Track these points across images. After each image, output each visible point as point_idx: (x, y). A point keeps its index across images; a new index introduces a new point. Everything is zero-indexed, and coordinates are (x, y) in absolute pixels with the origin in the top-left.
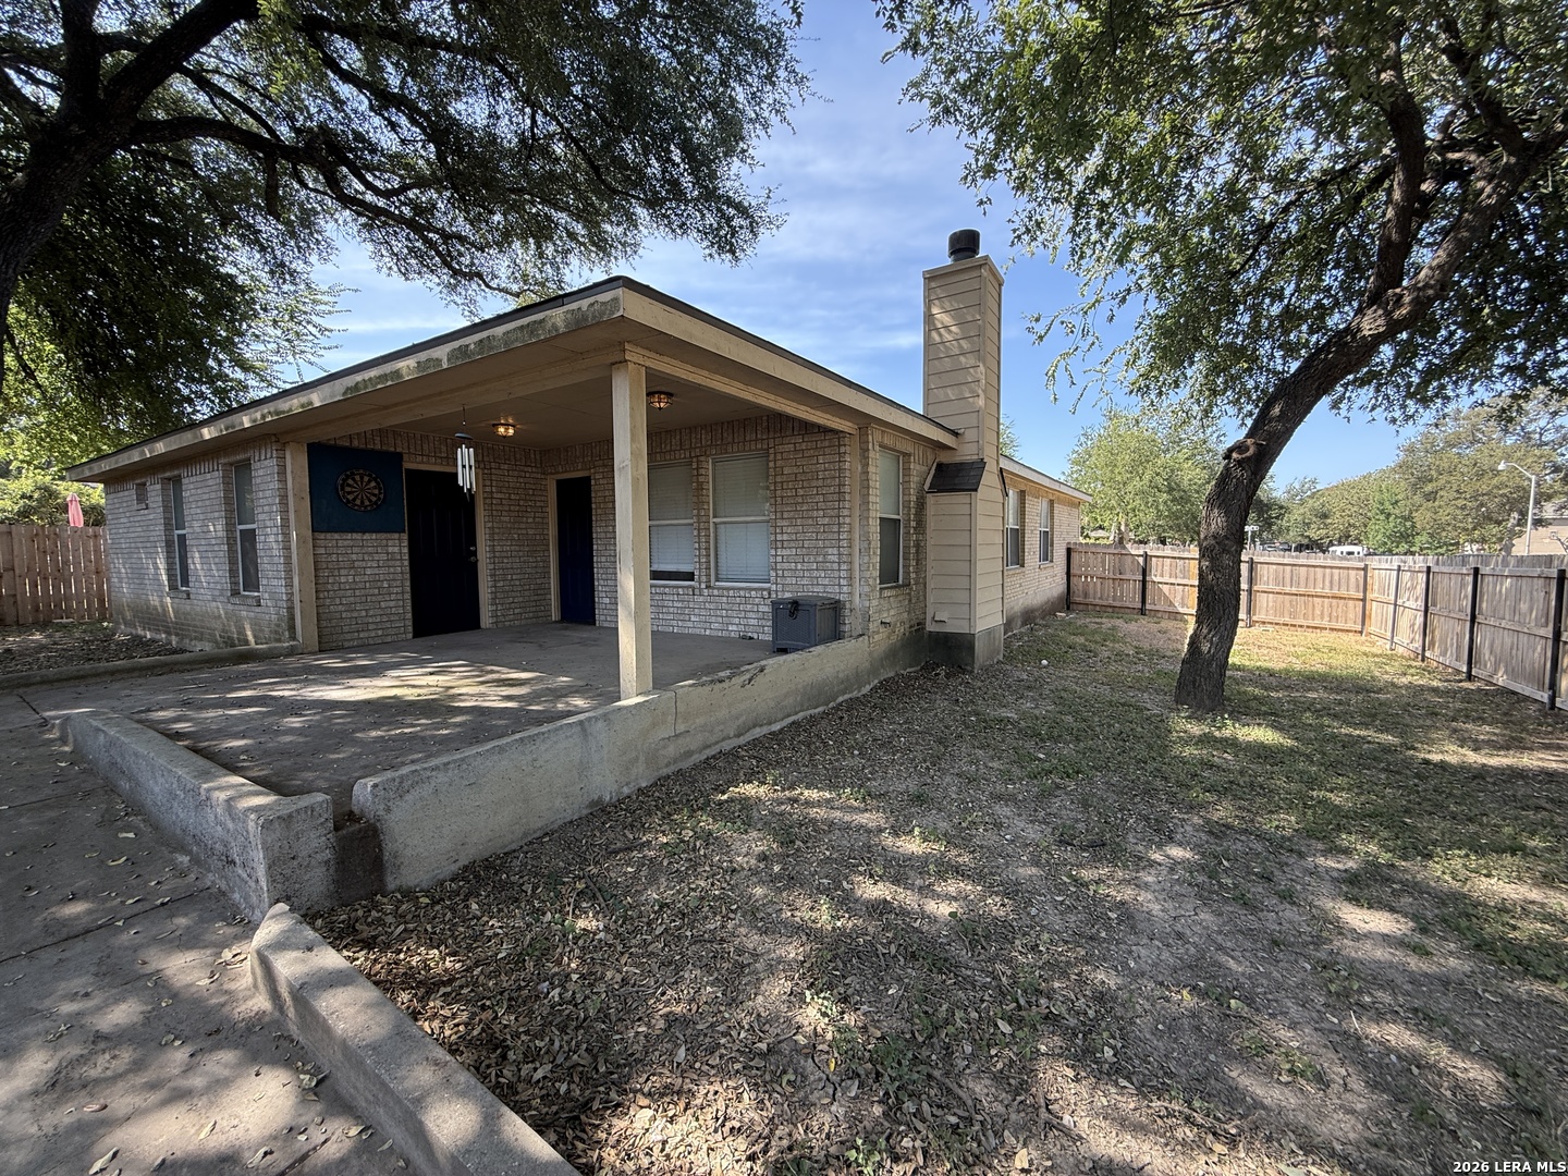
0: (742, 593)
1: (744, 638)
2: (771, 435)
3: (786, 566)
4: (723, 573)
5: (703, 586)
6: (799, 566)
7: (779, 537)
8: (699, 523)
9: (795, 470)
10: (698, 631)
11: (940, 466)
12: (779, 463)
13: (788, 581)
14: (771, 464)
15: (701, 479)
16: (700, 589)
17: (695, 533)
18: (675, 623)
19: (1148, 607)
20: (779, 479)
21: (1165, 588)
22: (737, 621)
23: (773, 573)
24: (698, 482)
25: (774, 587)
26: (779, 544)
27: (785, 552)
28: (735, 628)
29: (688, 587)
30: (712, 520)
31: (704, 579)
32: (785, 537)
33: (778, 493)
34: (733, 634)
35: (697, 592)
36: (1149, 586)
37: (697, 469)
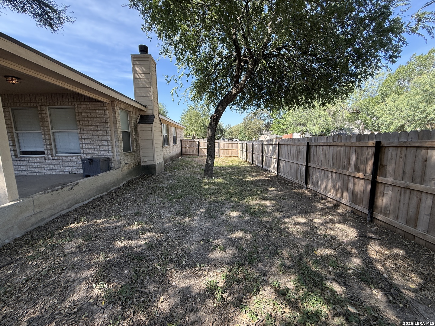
0: (69, 158)
1: (71, 174)
2: (75, 100)
3: (87, 147)
4: (59, 151)
5: (50, 156)
6: (92, 147)
7: (83, 137)
8: (44, 132)
9: (87, 114)
10: (49, 173)
11: (142, 116)
12: (80, 111)
13: (89, 152)
14: (77, 111)
15: (43, 115)
17: (43, 136)
18: (37, 171)
19: (200, 154)
20: (80, 117)
21: (203, 149)
22: (68, 168)
23: (82, 150)
24: (42, 116)
25: (83, 155)
26: (83, 140)
27: (86, 142)
28: (67, 170)
29: (43, 157)
30: (51, 131)
31: (50, 153)
32: (85, 137)
33: (81, 122)
35: (47, 158)
36: (200, 149)
37: (41, 111)
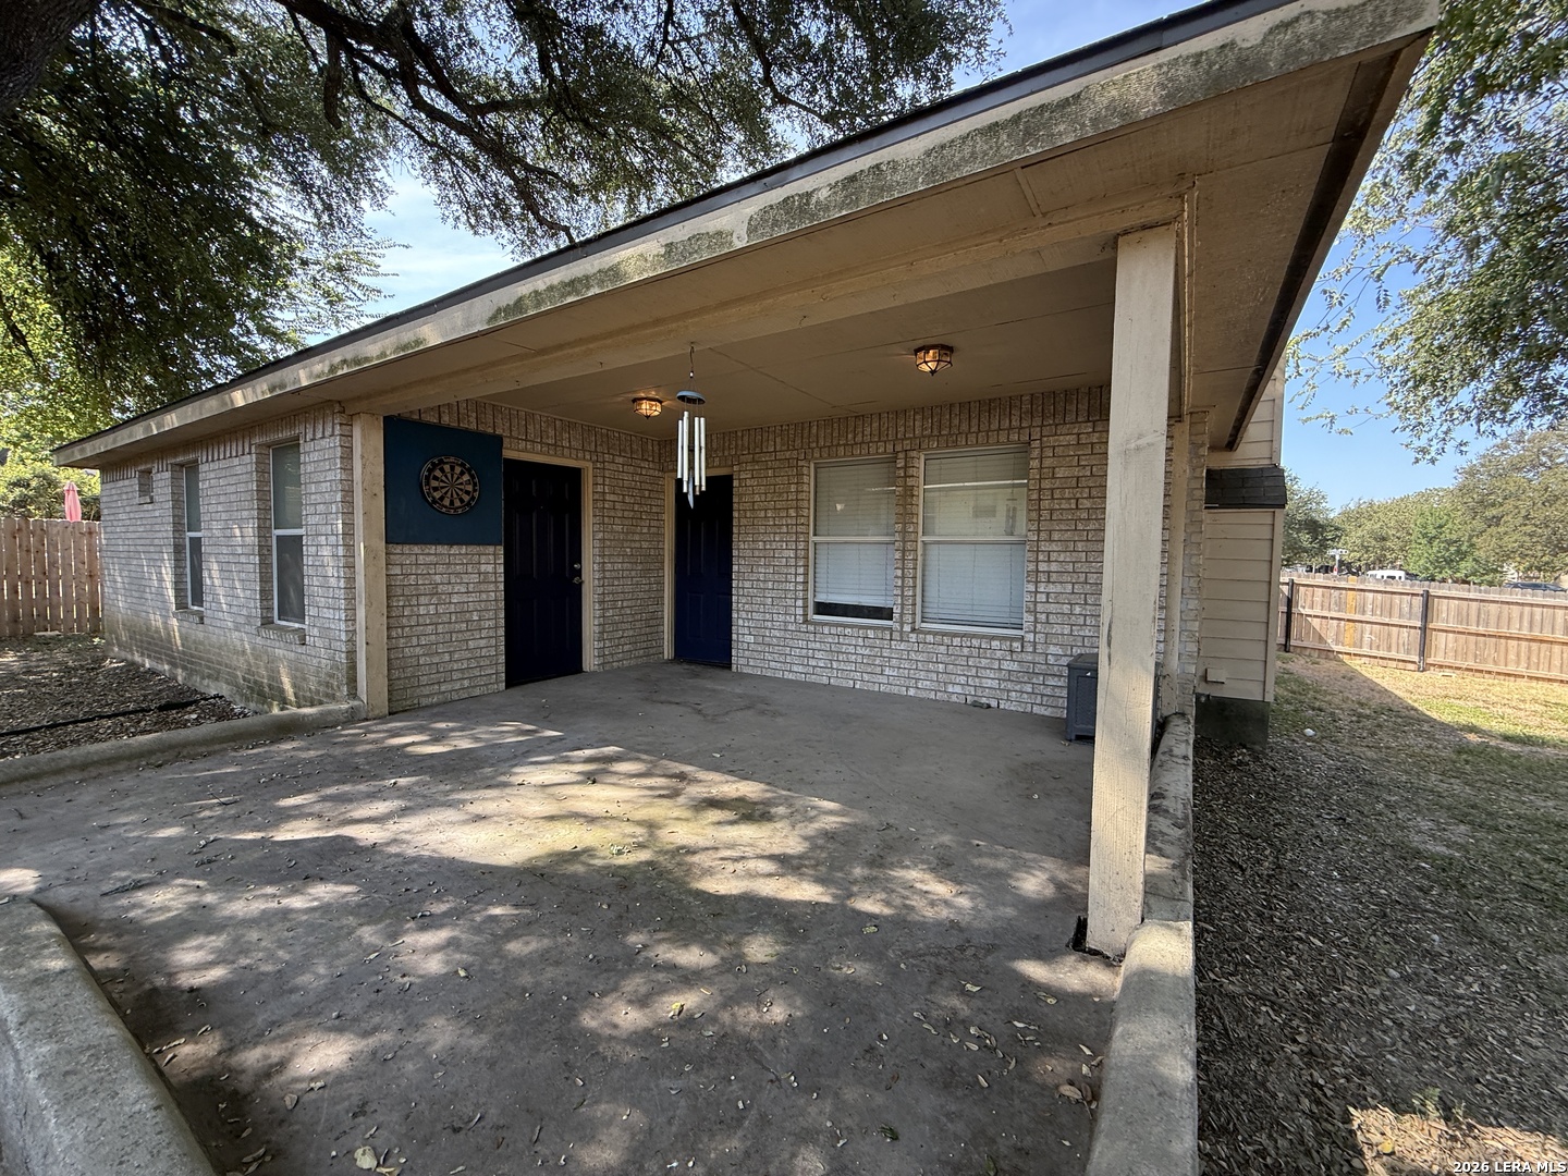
0: (975, 642)
1: (976, 705)
2: (1038, 422)
3: (1052, 608)
5: (907, 628)
6: (1077, 610)
7: (1043, 567)
8: (904, 542)
9: (1076, 472)
10: (895, 690)
12: (1047, 463)
13: (1057, 629)
14: (1035, 464)
15: (910, 482)
16: (901, 632)
17: (898, 555)
18: (857, 676)
19: (1293, 642)
20: (1046, 484)
21: (1316, 623)
22: (963, 680)
23: (1030, 618)
24: (905, 486)
25: (1030, 637)
26: (1043, 577)
27: (1051, 588)
28: (958, 689)
29: (884, 629)
30: (921, 538)
31: (908, 618)
32: (1054, 567)
33: (1045, 504)
34: (954, 698)
35: (896, 635)
36: (1294, 618)
37: (906, 467)
